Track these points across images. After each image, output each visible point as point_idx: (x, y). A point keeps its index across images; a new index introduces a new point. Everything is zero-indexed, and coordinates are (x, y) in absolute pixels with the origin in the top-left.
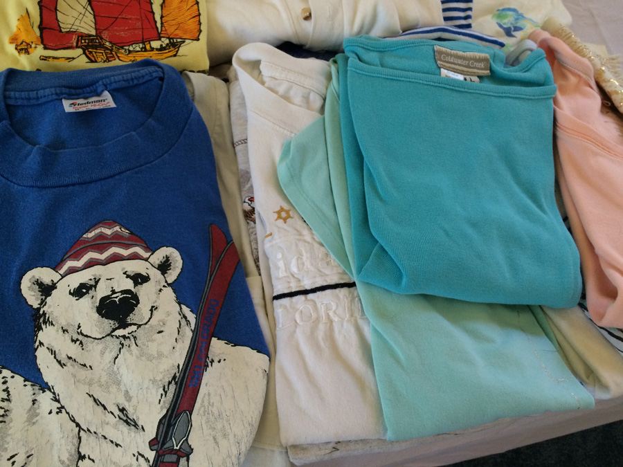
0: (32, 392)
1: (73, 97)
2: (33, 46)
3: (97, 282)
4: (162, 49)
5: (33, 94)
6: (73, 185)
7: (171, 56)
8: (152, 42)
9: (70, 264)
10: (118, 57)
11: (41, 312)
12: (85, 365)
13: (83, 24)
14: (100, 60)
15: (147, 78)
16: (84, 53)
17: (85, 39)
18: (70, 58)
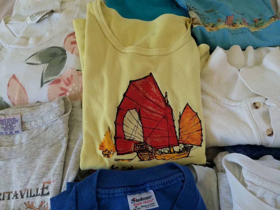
2: (112, 153)
4: (180, 152)
5: (111, 191)
7: (185, 157)
8: (174, 147)
10: (156, 157)
13: (137, 135)
14: (146, 159)
15: (175, 182)
16: (138, 155)
17: (138, 146)
18: (130, 160)
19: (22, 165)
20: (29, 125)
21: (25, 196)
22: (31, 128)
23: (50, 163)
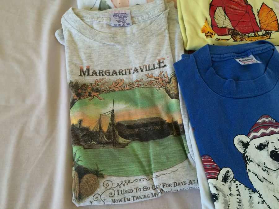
0: (249, 193)
1: (238, 57)
2: (214, 34)
3: (268, 143)
4: (263, 35)
5: (222, 56)
6: (248, 98)
7: (268, 39)
8: (258, 32)
9: (253, 134)
10: (245, 39)
11: (245, 156)
12: (270, 182)
13: (227, 24)
14: (238, 40)
16: (232, 37)
17: (231, 31)
18: (227, 40)
19: (137, 49)
20: (136, 19)
21: (144, 70)
22: (138, 22)
23: (159, 47)
